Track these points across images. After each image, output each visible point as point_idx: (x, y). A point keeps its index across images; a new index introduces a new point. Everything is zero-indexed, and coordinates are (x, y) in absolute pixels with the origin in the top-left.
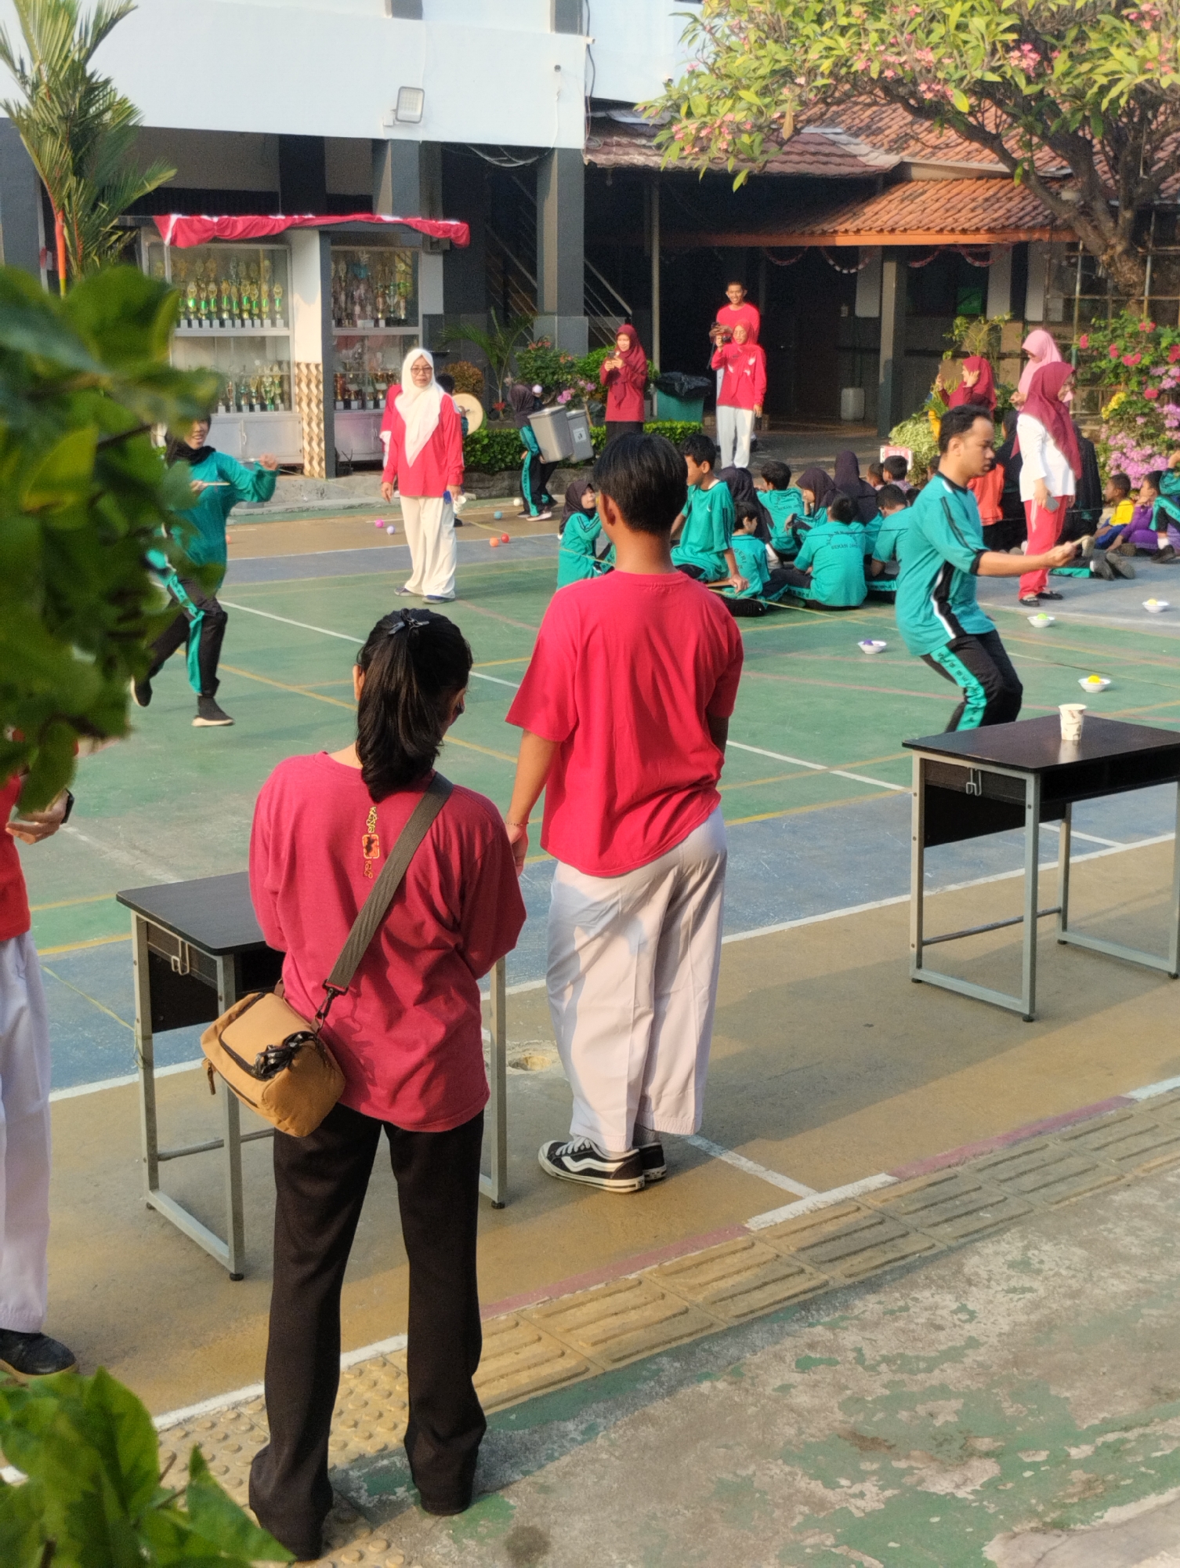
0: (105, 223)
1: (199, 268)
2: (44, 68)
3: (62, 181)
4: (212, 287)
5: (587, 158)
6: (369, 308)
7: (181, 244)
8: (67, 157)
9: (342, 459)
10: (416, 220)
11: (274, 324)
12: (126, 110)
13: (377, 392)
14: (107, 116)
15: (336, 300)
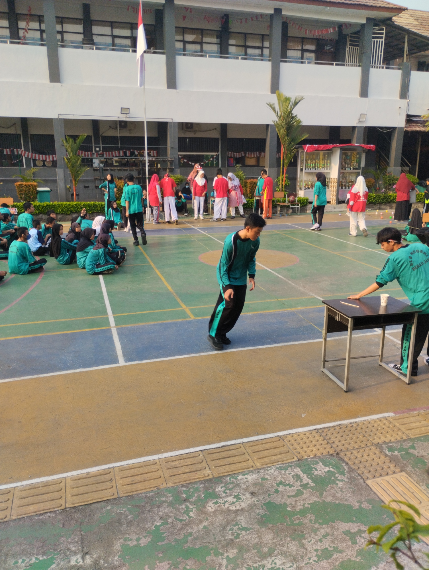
0: (292, 147)
1: (311, 157)
2: (282, 113)
3: (284, 138)
4: (314, 161)
5: (405, 129)
6: (349, 166)
7: (308, 151)
8: (285, 133)
9: (340, 200)
10: (363, 145)
11: (327, 169)
12: (299, 122)
13: (349, 185)
14: (295, 124)
15: (342, 164)
